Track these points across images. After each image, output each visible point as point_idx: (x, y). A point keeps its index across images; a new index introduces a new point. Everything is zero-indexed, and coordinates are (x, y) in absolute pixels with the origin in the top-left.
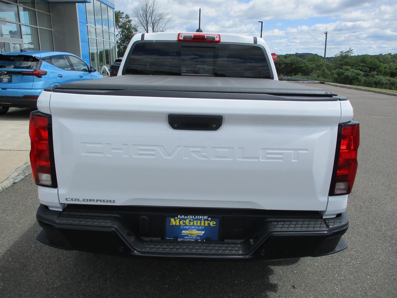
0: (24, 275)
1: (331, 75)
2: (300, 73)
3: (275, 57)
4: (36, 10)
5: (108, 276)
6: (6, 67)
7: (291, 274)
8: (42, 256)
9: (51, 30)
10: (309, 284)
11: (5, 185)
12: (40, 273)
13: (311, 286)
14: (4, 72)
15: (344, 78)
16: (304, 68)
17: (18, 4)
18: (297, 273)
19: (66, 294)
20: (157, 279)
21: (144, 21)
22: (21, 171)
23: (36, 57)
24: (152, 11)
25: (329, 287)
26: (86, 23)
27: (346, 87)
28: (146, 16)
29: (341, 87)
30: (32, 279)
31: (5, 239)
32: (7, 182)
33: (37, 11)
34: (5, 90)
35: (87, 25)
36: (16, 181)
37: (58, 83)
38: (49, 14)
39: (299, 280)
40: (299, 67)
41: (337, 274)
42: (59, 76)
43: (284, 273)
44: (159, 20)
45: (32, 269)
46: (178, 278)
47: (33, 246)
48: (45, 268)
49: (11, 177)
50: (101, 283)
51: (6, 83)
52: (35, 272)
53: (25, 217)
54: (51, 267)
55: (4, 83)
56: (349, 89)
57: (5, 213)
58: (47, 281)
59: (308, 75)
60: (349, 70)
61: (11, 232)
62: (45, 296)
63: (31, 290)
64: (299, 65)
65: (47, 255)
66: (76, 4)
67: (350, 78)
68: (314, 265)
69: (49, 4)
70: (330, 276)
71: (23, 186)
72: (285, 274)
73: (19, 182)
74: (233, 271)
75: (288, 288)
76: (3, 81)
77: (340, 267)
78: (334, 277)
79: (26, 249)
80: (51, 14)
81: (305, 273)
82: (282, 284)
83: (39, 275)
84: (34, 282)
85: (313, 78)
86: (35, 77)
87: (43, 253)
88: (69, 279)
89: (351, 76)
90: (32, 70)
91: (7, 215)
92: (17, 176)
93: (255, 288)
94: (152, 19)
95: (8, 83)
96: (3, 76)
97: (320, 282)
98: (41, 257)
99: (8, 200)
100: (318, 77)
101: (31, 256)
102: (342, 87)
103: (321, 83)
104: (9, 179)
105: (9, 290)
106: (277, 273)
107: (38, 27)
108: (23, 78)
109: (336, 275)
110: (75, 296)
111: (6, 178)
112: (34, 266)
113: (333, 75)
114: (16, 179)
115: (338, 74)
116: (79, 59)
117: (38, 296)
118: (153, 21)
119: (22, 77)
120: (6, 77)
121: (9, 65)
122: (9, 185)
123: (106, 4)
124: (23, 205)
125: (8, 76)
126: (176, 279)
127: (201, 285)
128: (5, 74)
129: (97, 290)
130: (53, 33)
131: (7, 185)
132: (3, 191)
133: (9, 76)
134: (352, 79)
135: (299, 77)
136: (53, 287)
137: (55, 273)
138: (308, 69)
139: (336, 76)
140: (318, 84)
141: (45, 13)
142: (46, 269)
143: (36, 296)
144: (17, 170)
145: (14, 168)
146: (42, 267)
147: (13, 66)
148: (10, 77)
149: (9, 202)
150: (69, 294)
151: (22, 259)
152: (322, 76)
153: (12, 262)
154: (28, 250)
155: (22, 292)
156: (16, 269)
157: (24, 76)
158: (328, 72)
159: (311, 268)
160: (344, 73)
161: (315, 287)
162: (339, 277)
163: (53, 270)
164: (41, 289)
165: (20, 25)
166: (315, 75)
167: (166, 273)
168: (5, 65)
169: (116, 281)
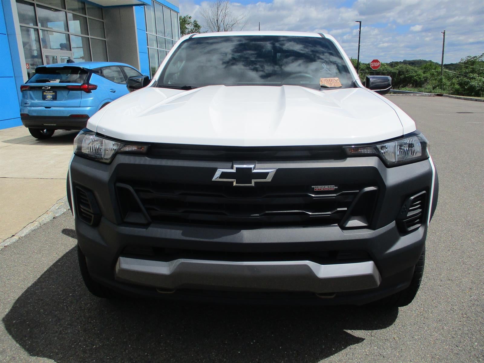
0: (57, 332)
1: (451, 86)
2: (410, 84)
3: (378, 64)
4: (87, 16)
5: (162, 336)
6: (50, 82)
7: (410, 341)
8: (80, 307)
9: (105, 39)
10: (437, 355)
11: (43, 220)
12: (77, 330)
13: (439, 357)
14: (47, 87)
15: (468, 89)
16: (415, 78)
17: (66, 11)
18: (419, 339)
19: (108, 358)
20: (226, 342)
21: (215, 27)
22: (63, 203)
23: (85, 69)
24: (224, 14)
25: (466, 360)
26: (146, 30)
27: (471, 100)
28: (217, 21)
29: (465, 99)
30: (67, 337)
31: (37, 285)
32: (46, 216)
33: (88, 18)
34: (49, 109)
35: (146, 32)
36: (57, 215)
37: (111, 99)
38: (102, 21)
39: (422, 349)
40: (408, 77)
41: (478, 343)
42: (111, 91)
43: (400, 339)
44: (233, 25)
45: (68, 324)
46: (254, 341)
47: (71, 295)
48: (83, 323)
49: (50, 210)
50: (153, 345)
51: (50, 100)
52: (70, 328)
53: (64, 259)
54: (91, 322)
55: (48, 100)
56: (476, 102)
57: (40, 253)
58: (85, 340)
59: (421, 87)
60: (475, 78)
61: (46, 277)
62: (81, 360)
63: (64, 351)
64: (410, 73)
65: (87, 306)
66: (134, 7)
67: (477, 89)
68: (443, 328)
69: (102, 9)
70: (468, 346)
71: (65, 221)
72: (402, 341)
73: (60, 216)
74: (329, 334)
75: (407, 360)
76: (47, 98)
77: (481, 333)
78: (473, 346)
79: (62, 298)
80: (104, 21)
81: (430, 340)
82: (398, 354)
83: (75, 332)
84: (68, 340)
85: (427, 91)
86: (83, 92)
87: (82, 304)
88: (113, 339)
89: (477, 86)
90: (80, 84)
91: (42, 256)
92: (58, 209)
93: (360, 359)
94: (225, 24)
95: (52, 100)
96: (47, 92)
97: (453, 353)
98: (79, 309)
99: (46, 238)
100: (434, 88)
101: (67, 307)
102: (467, 100)
103: (438, 95)
104: (49, 213)
105: (37, 350)
106: (390, 339)
107: (89, 37)
108: (69, 94)
109: (476, 344)
110: (118, 361)
111: (44, 211)
112: (69, 320)
113: (454, 85)
114: (57, 213)
115: (460, 84)
116: (137, 71)
117: (72, 359)
118: (225, 27)
119: (69, 92)
120: (50, 94)
121: (54, 79)
122: (48, 220)
123: (169, 8)
124: (62, 244)
125: (52, 92)
126: (252, 343)
127: (286, 352)
128: (49, 90)
129: (147, 355)
130: (107, 43)
131: (46, 220)
132: (40, 227)
133: (54, 92)
134: (479, 90)
135: (409, 89)
136: (91, 348)
137: (95, 330)
138: (420, 78)
139: (457, 87)
140: (434, 97)
141: (98, 19)
142: (84, 325)
143: (70, 359)
144: (58, 202)
145: (54, 199)
146: (80, 321)
147: (58, 81)
148: (54, 94)
149: (46, 241)
150: (110, 358)
151: (56, 311)
152: (439, 87)
153: (43, 314)
154: (64, 300)
155: (52, 353)
156: (48, 324)
157: (71, 92)
158: (446, 83)
159: (439, 333)
160: (468, 83)
161: (445, 360)
162: (481, 346)
163: (93, 326)
164: (77, 351)
165: (69, 35)
166: (430, 86)
167: (239, 335)
168: (48, 79)
169: (172, 343)
